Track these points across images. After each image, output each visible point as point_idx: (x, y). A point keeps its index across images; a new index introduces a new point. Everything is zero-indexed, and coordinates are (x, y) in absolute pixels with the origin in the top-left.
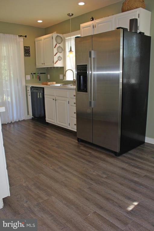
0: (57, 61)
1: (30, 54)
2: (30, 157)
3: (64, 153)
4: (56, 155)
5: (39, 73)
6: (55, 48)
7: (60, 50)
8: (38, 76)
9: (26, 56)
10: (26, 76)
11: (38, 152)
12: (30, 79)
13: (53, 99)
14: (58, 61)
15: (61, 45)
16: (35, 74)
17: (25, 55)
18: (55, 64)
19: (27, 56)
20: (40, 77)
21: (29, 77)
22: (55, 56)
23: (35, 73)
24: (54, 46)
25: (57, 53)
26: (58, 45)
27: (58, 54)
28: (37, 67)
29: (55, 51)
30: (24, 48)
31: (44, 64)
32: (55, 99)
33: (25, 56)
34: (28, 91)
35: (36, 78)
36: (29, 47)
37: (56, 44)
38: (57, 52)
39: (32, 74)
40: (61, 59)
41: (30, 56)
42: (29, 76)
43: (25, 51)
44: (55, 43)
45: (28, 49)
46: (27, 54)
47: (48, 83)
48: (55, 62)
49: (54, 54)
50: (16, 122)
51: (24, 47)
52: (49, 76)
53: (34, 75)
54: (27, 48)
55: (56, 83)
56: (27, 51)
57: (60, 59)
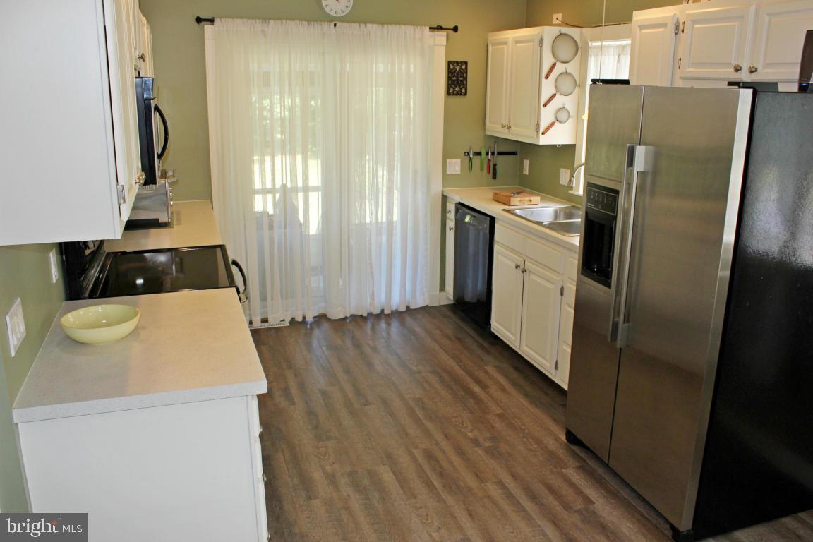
0: (552, 124)
1: (465, 87)
2: (387, 476)
3: (500, 483)
4: (472, 482)
5: (493, 154)
6: (547, 77)
7: (566, 85)
8: (489, 161)
9: (453, 94)
10: (448, 161)
11: (421, 459)
12: (459, 172)
13: (517, 267)
14: (557, 124)
15: (572, 67)
16: (479, 154)
17: (448, 90)
18: (543, 134)
19: (457, 94)
20: (495, 165)
21: (455, 166)
22: (545, 106)
23: (478, 151)
24: (544, 73)
25: (554, 96)
26: (560, 68)
27: (559, 101)
28: (487, 133)
29: (548, 88)
30: (449, 67)
31: (509, 128)
32: (522, 267)
33: (448, 94)
34: (448, 215)
35: (482, 169)
36: (466, 63)
37: (554, 66)
38: (554, 91)
39: (468, 154)
40: (566, 117)
41: (465, 94)
42: (459, 161)
43: (449, 78)
44: (548, 60)
45: (461, 68)
46: (457, 89)
47: (512, 199)
48: (542, 128)
49: (543, 100)
50: (396, 314)
51: (449, 63)
52: (526, 163)
53: (476, 160)
54: (458, 68)
55: (541, 199)
56: (457, 79)
57: (563, 116)
